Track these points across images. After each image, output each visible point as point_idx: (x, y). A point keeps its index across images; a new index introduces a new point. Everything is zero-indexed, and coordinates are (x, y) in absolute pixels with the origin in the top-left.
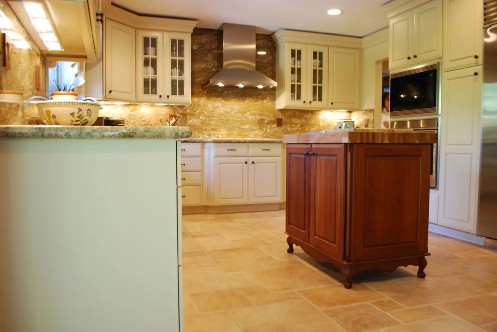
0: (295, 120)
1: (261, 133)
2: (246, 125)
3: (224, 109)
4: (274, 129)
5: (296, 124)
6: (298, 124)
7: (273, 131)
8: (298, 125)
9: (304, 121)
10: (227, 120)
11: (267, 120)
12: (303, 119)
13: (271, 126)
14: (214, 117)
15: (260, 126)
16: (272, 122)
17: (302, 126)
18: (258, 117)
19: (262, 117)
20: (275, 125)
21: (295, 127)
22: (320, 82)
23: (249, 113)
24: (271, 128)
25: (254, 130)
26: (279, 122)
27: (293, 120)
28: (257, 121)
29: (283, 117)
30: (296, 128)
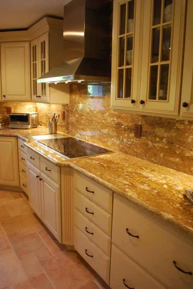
0: (159, 131)
1: (118, 142)
2: (105, 128)
3: (90, 107)
4: (132, 140)
5: (161, 138)
6: (164, 137)
7: (130, 143)
8: (164, 140)
9: (175, 134)
10: (92, 121)
11: (125, 125)
12: (173, 131)
13: (128, 135)
14: (84, 115)
15: (117, 131)
16: (130, 129)
17: (170, 143)
18: (115, 119)
19: (119, 120)
20: (132, 135)
21: (158, 142)
22: (165, 57)
23: (107, 114)
24: (129, 138)
25: (112, 137)
26: (138, 131)
27: (156, 130)
28: (114, 125)
29: (144, 122)
30: (160, 145)
